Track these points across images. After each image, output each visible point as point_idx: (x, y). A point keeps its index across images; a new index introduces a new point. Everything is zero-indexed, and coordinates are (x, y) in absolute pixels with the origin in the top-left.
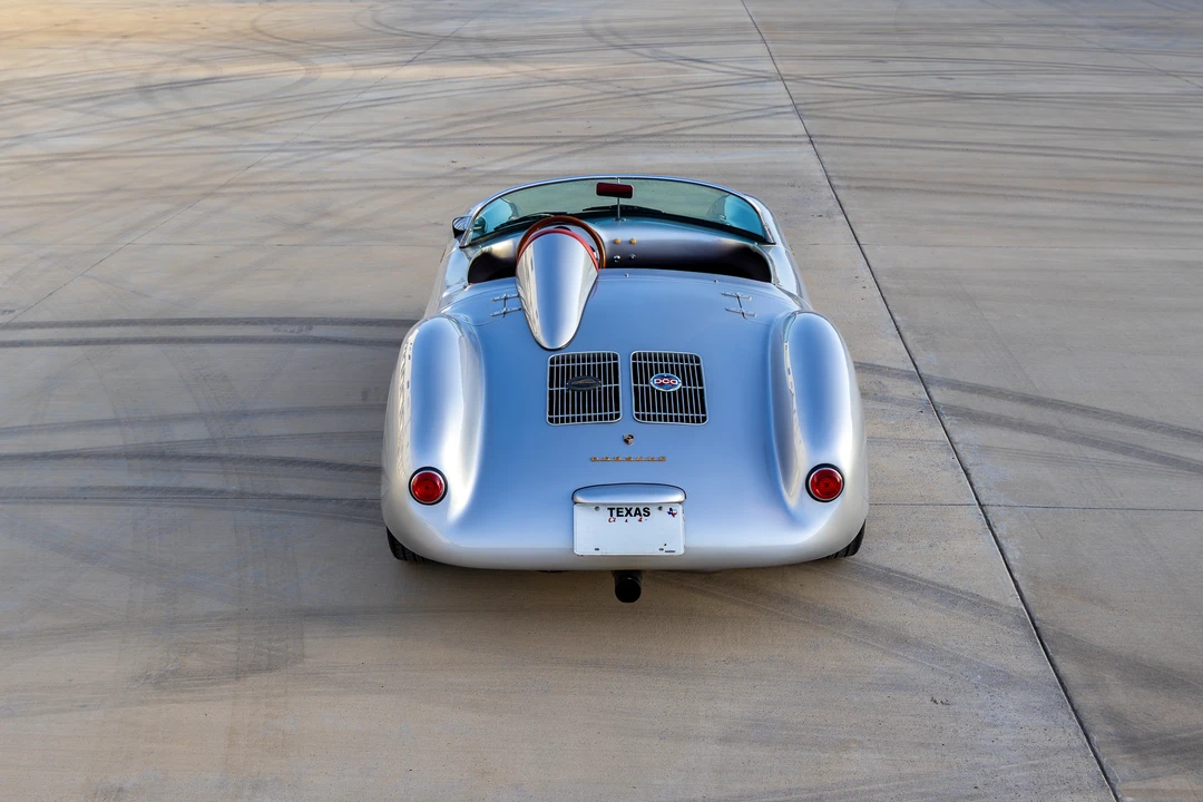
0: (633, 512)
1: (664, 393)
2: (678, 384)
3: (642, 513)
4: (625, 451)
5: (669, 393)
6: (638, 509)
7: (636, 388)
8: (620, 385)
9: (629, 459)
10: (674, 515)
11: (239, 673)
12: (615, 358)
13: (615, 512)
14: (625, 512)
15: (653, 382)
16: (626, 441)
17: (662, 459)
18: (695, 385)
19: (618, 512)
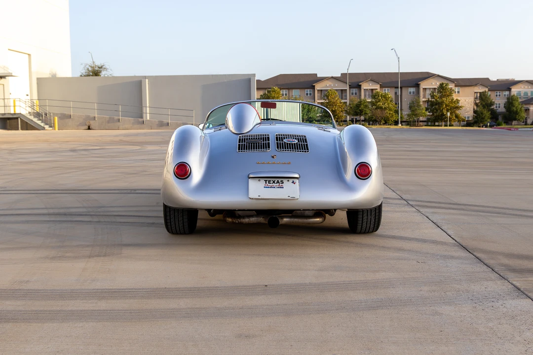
0: (276, 182)
1: (290, 144)
2: (296, 141)
3: (280, 182)
4: (273, 160)
5: (292, 144)
6: (278, 181)
7: (277, 143)
8: (270, 142)
9: (274, 163)
10: (294, 183)
11: (90, 257)
12: (269, 135)
13: (267, 182)
14: (272, 182)
15: (285, 140)
16: (273, 157)
17: (289, 163)
18: (304, 142)
19: (269, 182)
